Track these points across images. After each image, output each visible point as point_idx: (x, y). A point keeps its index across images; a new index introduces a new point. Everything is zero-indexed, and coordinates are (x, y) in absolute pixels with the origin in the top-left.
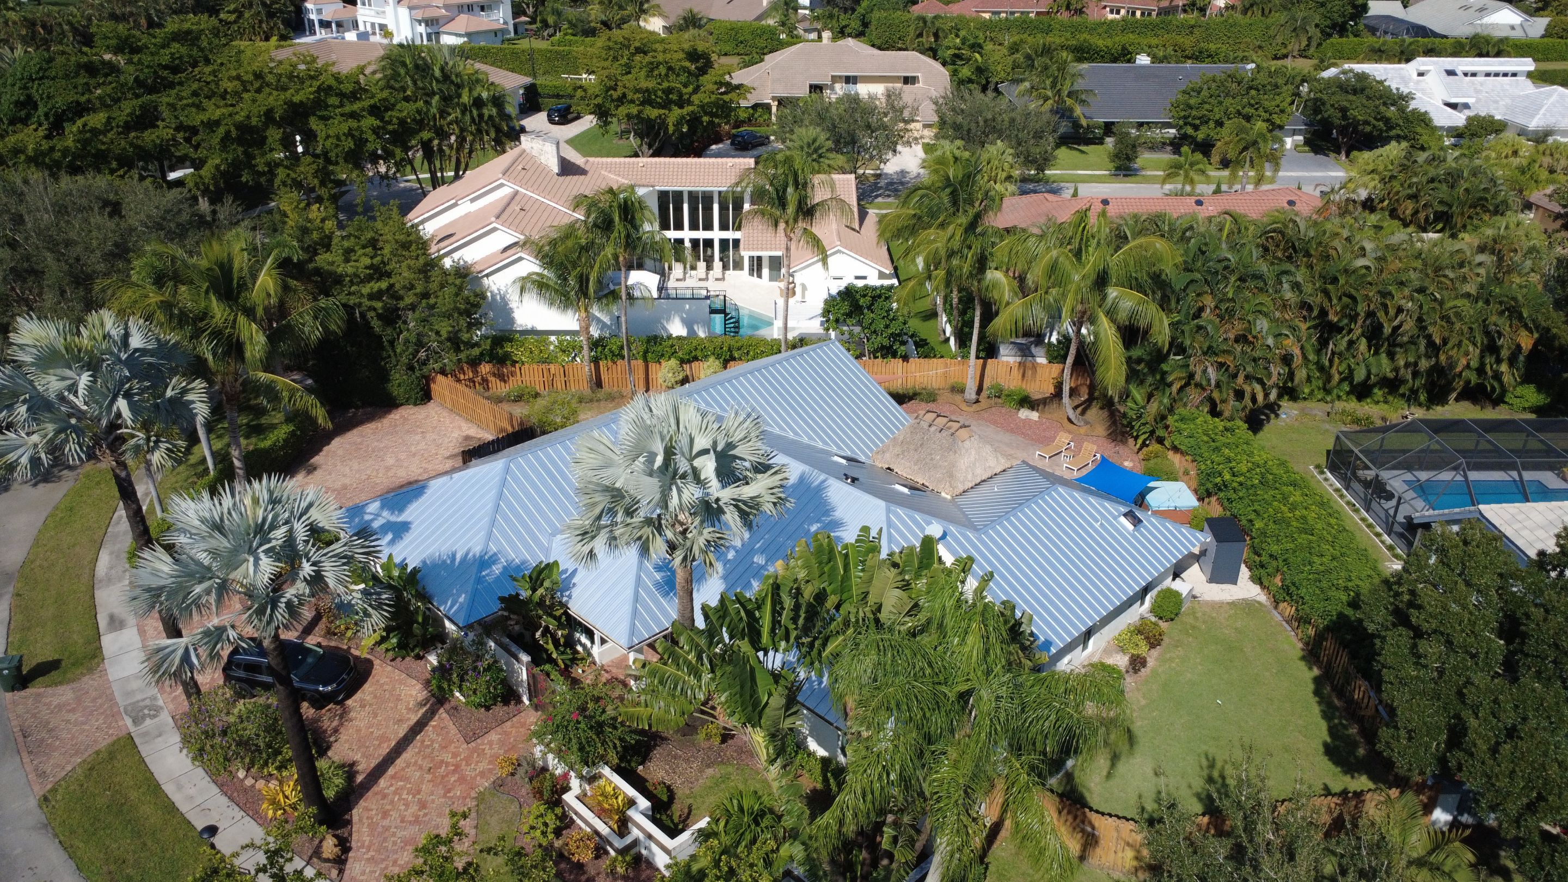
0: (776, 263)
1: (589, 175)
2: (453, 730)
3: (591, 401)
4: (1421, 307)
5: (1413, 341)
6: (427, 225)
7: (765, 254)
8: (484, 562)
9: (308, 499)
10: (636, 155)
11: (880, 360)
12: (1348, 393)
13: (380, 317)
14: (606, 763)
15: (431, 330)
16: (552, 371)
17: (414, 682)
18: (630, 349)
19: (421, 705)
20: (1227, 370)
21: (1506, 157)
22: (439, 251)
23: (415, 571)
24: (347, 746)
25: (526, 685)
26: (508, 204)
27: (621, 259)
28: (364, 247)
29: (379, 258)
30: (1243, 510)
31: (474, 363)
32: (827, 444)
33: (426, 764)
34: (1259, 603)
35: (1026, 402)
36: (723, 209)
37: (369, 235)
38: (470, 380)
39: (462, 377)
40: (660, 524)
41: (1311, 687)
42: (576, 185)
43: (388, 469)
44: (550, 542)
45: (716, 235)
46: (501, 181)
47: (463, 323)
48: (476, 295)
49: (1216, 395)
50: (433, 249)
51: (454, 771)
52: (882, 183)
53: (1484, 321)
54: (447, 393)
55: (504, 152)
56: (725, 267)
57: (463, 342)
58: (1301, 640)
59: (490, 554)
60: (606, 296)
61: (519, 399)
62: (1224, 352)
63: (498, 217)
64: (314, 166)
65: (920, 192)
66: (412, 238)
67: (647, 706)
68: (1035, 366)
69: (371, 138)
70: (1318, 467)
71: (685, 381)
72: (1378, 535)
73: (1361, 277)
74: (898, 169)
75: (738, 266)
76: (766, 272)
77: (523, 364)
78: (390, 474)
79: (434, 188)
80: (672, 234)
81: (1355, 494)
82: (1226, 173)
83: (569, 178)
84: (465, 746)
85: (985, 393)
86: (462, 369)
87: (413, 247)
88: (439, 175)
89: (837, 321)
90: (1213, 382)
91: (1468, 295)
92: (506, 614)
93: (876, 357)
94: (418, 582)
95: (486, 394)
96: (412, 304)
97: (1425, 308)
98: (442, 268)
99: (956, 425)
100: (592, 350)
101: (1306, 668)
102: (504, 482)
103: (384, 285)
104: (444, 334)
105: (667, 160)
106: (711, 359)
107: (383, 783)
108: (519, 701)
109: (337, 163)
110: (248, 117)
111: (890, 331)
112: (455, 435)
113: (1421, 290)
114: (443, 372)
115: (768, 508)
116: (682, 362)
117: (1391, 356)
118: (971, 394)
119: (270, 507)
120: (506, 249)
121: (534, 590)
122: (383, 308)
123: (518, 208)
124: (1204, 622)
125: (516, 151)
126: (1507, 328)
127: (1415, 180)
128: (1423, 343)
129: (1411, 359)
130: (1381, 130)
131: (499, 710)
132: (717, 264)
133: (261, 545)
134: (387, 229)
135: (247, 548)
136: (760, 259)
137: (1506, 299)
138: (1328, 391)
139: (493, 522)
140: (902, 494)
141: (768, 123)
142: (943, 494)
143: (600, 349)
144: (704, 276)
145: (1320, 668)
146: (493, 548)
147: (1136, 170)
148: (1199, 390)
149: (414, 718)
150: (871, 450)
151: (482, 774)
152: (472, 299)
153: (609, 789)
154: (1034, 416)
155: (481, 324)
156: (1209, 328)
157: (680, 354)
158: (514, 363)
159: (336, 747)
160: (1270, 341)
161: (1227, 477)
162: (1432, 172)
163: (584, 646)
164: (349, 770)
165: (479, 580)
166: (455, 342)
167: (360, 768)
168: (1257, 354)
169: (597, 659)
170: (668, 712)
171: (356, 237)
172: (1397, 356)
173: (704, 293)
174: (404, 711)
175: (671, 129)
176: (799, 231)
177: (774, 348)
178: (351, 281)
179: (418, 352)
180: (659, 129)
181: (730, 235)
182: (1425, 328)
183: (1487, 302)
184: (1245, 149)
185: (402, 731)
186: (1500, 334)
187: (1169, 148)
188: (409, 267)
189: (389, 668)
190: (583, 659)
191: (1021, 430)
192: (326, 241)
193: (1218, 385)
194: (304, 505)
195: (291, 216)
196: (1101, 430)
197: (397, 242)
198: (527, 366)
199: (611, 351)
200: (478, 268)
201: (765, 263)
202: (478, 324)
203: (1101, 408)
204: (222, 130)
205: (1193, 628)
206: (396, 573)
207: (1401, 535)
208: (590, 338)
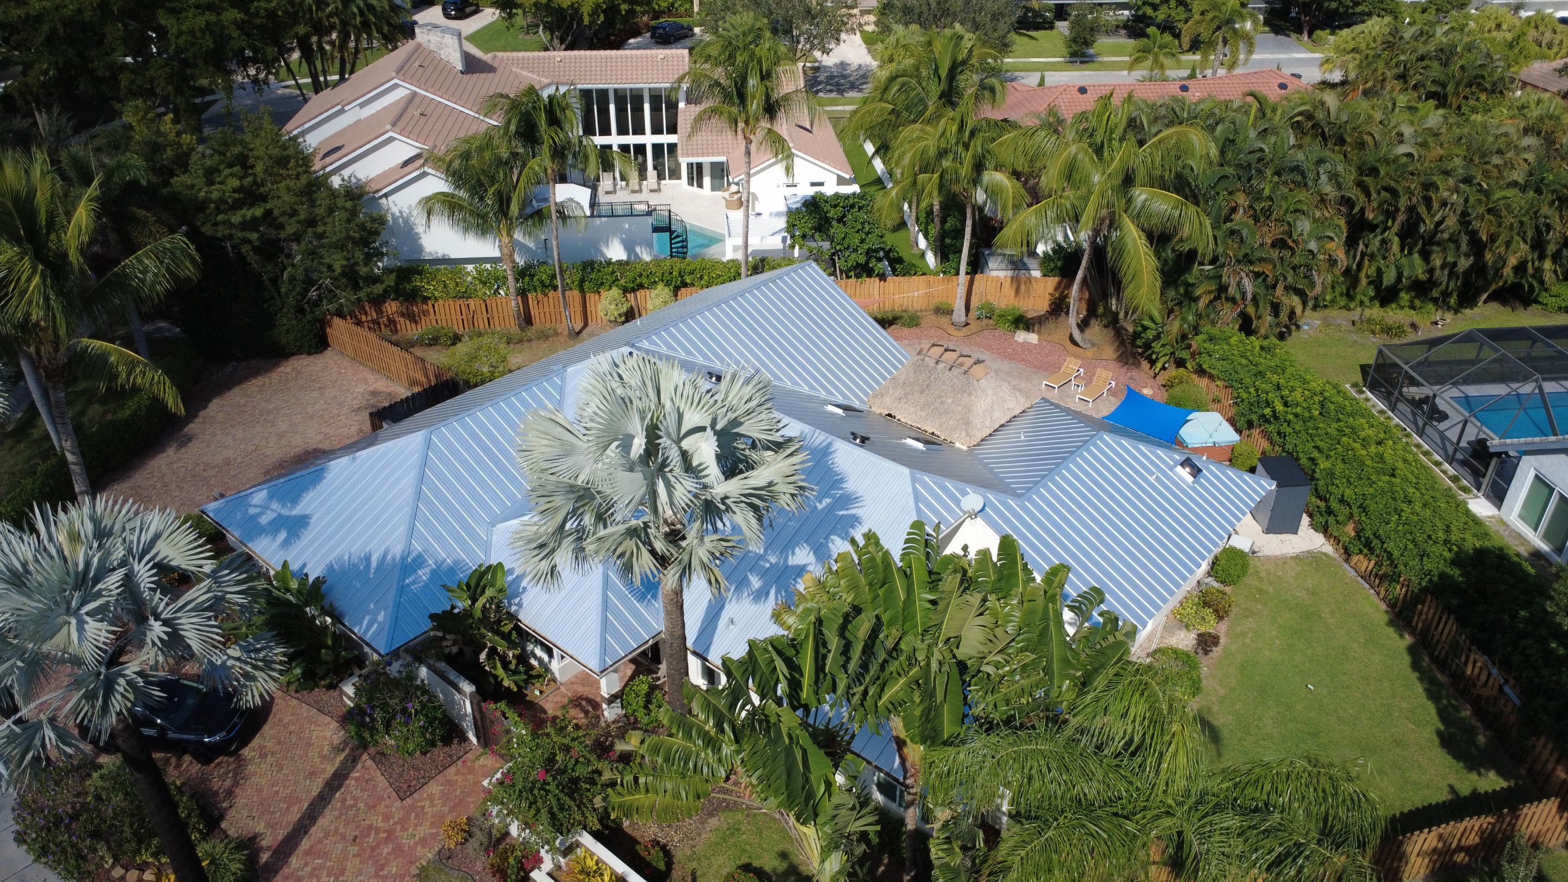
0: (720, 171)
1: (499, 72)
2: (381, 782)
3: (521, 341)
4: (1466, 201)
5: (1454, 240)
6: (308, 137)
7: (706, 160)
8: (408, 565)
9: (152, 530)
10: (546, 49)
11: (853, 280)
12: (1372, 299)
13: (255, 250)
14: (585, 828)
15: (322, 264)
16: (472, 307)
17: (328, 719)
18: (563, 279)
19: (338, 750)
20: (1264, 280)
21: (1489, 31)
22: (324, 168)
23: (319, 582)
24: (245, 812)
25: (470, 718)
26: (406, 108)
27: (549, 171)
28: (230, 166)
29: (250, 179)
30: (1304, 449)
31: (378, 302)
32: (815, 389)
33: (350, 832)
34: (1325, 554)
35: (1022, 322)
36: (655, 109)
37: (237, 150)
38: (373, 321)
39: (364, 318)
40: (647, 534)
41: (1407, 659)
42: (484, 84)
43: (280, 436)
44: (490, 535)
45: (648, 139)
46: (395, 81)
47: (359, 256)
48: (373, 220)
49: (1251, 310)
50: (317, 165)
51: (387, 840)
52: (822, 77)
53: (1535, 213)
54: (346, 339)
55: (396, 48)
56: (660, 177)
57: (361, 277)
58: (1383, 599)
59: (414, 554)
60: (531, 216)
61: (434, 341)
62: (1261, 260)
63: (394, 124)
64: (167, 70)
65: (900, 80)
66: (291, 151)
67: (647, 791)
68: (1029, 280)
69: (235, 34)
70: (1354, 385)
71: (630, 316)
72: (1437, 464)
73: (1402, 167)
74: (837, 61)
75: (675, 174)
76: (707, 180)
77: (436, 300)
78: (284, 442)
79: (317, 92)
80: (599, 140)
81: (1402, 416)
82: (1197, 57)
83: (476, 76)
84: (398, 803)
85: (974, 313)
86: (364, 308)
87: (292, 163)
88: (322, 79)
89: (804, 236)
90: (1249, 296)
91: (1515, 184)
92: (440, 634)
93: (848, 277)
94: (323, 597)
95: (394, 338)
96: (295, 234)
97: (1472, 199)
98: (330, 188)
99: (968, 361)
100: (517, 280)
101: (1396, 636)
102: (425, 461)
103: (258, 212)
104: (338, 269)
105: (582, 53)
106: (660, 286)
107: (294, 862)
108: (464, 738)
109: (195, 66)
110: (80, 11)
111: (866, 247)
112: (361, 389)
113: (1467, 180)
114: (340, 314)
115: (784, 500)
116: (626, 291)
117: (1426, 256)
118: (959, 315)
119: (95, 545)
120: (406, 163)
121: (474, 600)
122: (259, 239)
123: (417, 113)
124: (1271, 583)
125: (411, 44)
126: (1558, 221)
127: (1402, 58)
128: (1464, 239)
129: (1450, 259)
130: (1347, 7)
131: (440, 752)
132: (651, 173)
133: (83, 603)
134: (258, 142)
135: (64, 607)
136: (700, 166)
137: (1558, 187)
138: (1350, 298)
139: (415, 514)
140: (916, 450)
141: (689, 13)
142: (958, 445)
143: (527, 279)
144: (637, 188)
145: (1412, 633)
146: (417, 547)
147: (1091, 56)
148: (1230, 304)
149: (330, 769)
150: (866, 394)
151: (423, 842)
152: (368, 225)
153: (591, 863)
154: (1033, 338)
155: (382, 254)
156: (1245, 232)
157: (622, 282)
158: (425, 299)
159: (231, 814)
160: (1313, 245)
161: (1279, 407)
162: (1422, 49)
163: (540, 660)
164: (249, 845)
165: (402, 590)
166: (352, 278)
167: (264, 843)
168: (1297, 260)
169: (557, 675)
170: (677, 796)
171: (220, 153)
172: (1434, 256)
173: (643, 207)
174: (317, 760)
175: (586, 20)
176: (760, 134)
177: (731, 272)
178: (217, 208)
179: (307, 291)
180: (572, 20)
181: (665, 139)
182: (1469, 223)
183: (1539, 191)
184: (1219, 28)
185: (316, 787)
186: (1549, 227)
187: (1123, 32)
188: (289, 189)
189: (295, 702)
190: (539, 676)
191: (1021, 355)
192: (182, 161)
193: (1255, 299)
194: (146, 537)
195: (137, 128)
196: (1110, 352)
197: (270, 157)
198: (441, 302)
199: (542, 282)
200: (374, 187)
201: (706, 171)
202: (381, 255)
203: (1106, 326)
204: (46, 28)
205: (1260, 591)
206: (294, 585)
207: (1464, 463)
208: (515, 266)
